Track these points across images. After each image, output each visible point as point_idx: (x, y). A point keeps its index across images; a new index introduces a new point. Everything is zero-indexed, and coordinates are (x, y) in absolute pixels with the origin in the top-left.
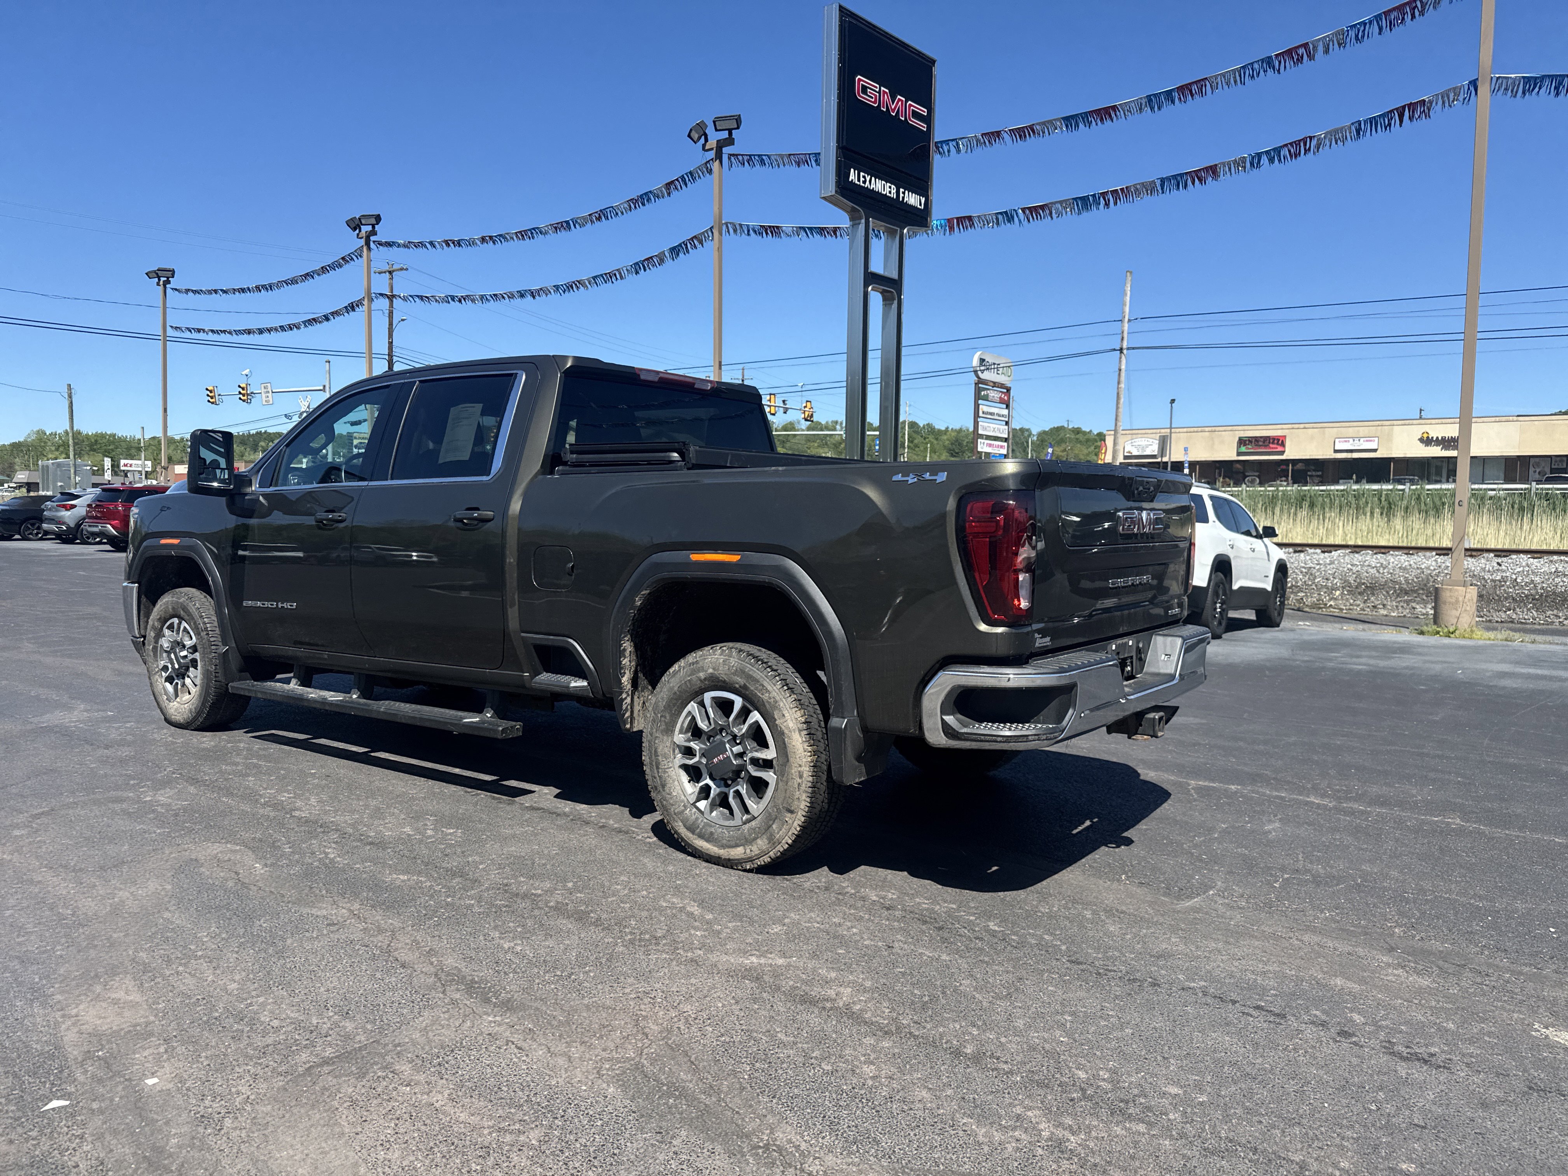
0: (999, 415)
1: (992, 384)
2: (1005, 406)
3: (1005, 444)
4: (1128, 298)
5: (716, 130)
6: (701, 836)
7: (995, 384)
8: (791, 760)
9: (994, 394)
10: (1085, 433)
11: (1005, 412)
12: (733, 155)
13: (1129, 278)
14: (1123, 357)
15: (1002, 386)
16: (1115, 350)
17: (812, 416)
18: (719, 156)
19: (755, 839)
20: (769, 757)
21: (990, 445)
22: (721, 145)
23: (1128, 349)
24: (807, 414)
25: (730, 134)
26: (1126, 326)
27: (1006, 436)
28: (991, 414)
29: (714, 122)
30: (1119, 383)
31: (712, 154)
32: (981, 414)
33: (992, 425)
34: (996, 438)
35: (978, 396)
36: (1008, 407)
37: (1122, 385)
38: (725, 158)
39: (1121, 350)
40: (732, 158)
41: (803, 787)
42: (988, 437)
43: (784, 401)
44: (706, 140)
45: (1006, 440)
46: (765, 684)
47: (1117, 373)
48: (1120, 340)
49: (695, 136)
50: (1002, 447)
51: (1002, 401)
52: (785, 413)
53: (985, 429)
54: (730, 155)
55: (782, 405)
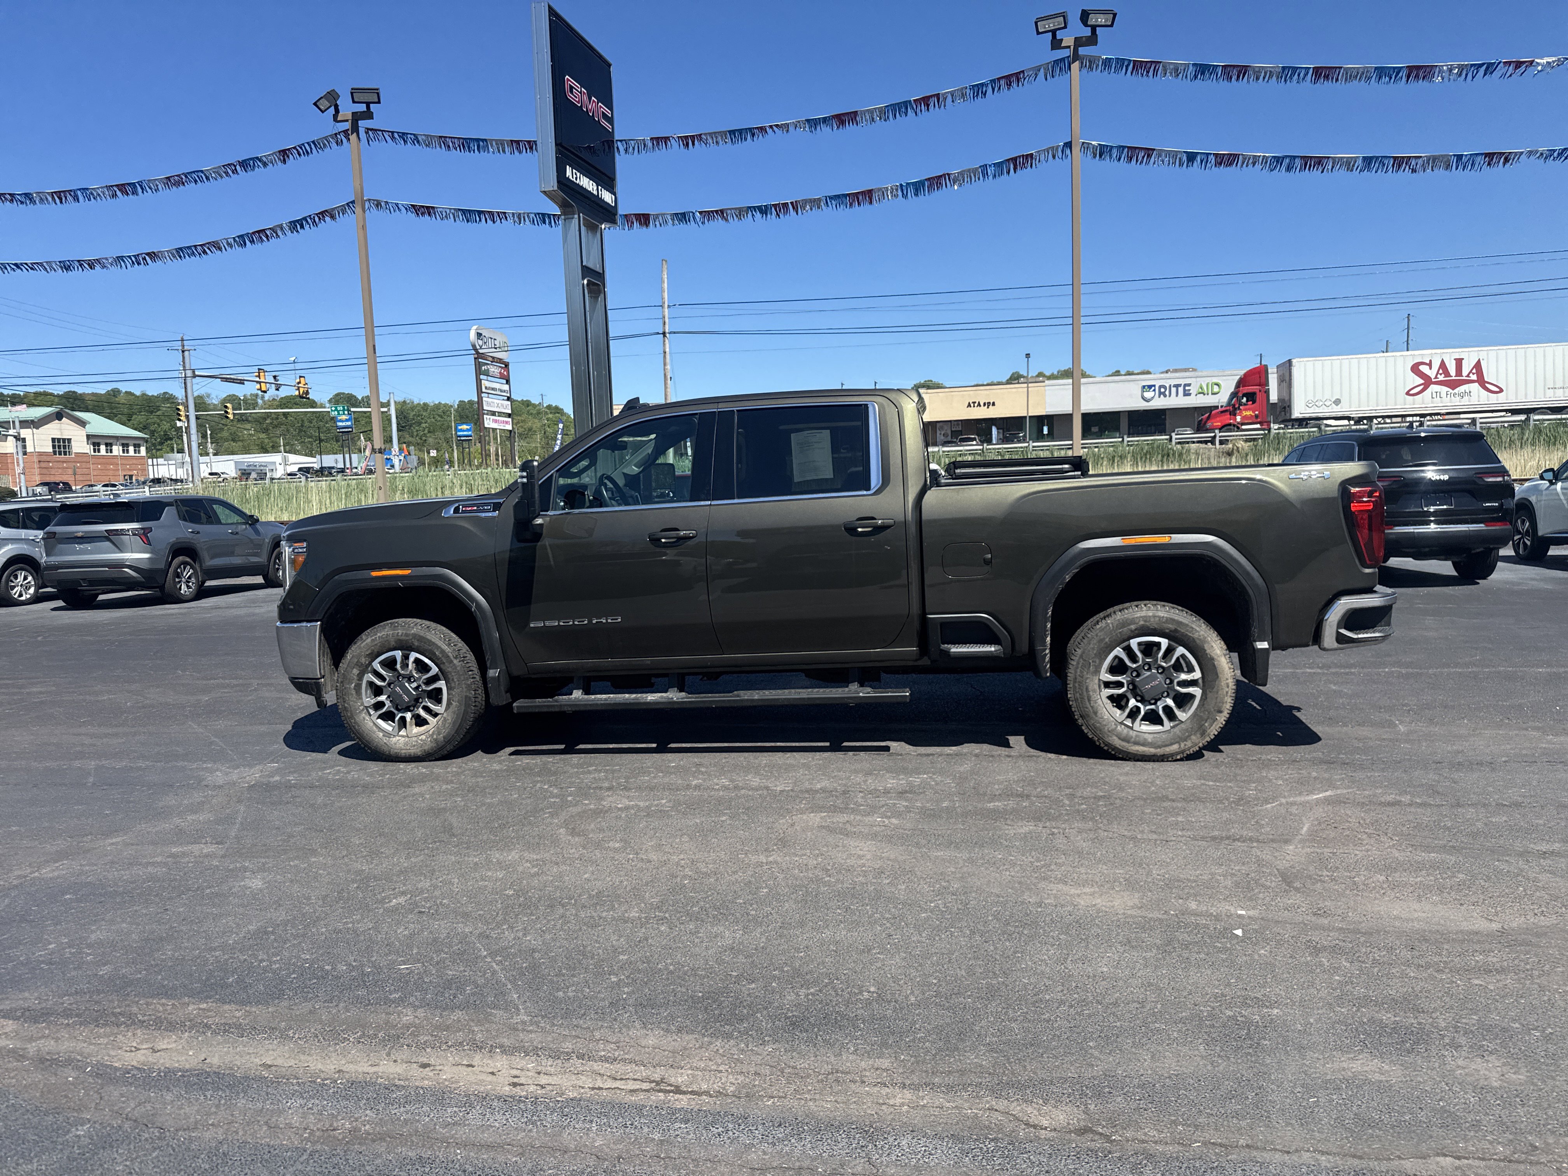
0: (501, 391)
1: (491, 359)
2: (504, 381)
3: (510, 420)
4: (666, 285)
5: (354, 102)
6: (1136, 743)
7: (494, 360)
8: (1220, 676)
9: (494, 370)
10: (534, 406)
11: (506, 387)
12: (371, 130)
13: (665, 266)
14: (667, 341)
15: (500, 361)
16: (658, 333)
17: (307, 393)
18: (355, 129)
19: (1189, 736)
20: (1196, 678)
21: (496, 421)
22: (356, 117)
23: (670, 333)
24: (301, 390)
25: (368, 107)
26: (666, 310)
27: (510, 412)
28: (493, 389)
29: (352, 93)
30: (665, 365)
31: (347, 126)
32: (484, 390)
33: (496, 401)
34: (501, 414)
35: (479, 372)
36: (508, 382)
37: (668, 367)
38: (362, 131)
39: (664, 334)
40: (370, 133)
41: (1229, 694)
42: (493, 413)
43: (275, 377)
44: (337, 111)
45: (509, 415)
46: (1194, 626)
47: (662, 355)
48: (662, 325)
49: (324, 104)
50: (507, 422)
51: (502, 377)
52: (277, 390)
53: (488, 404)
54: (368, 130)
55: (273, 381)
